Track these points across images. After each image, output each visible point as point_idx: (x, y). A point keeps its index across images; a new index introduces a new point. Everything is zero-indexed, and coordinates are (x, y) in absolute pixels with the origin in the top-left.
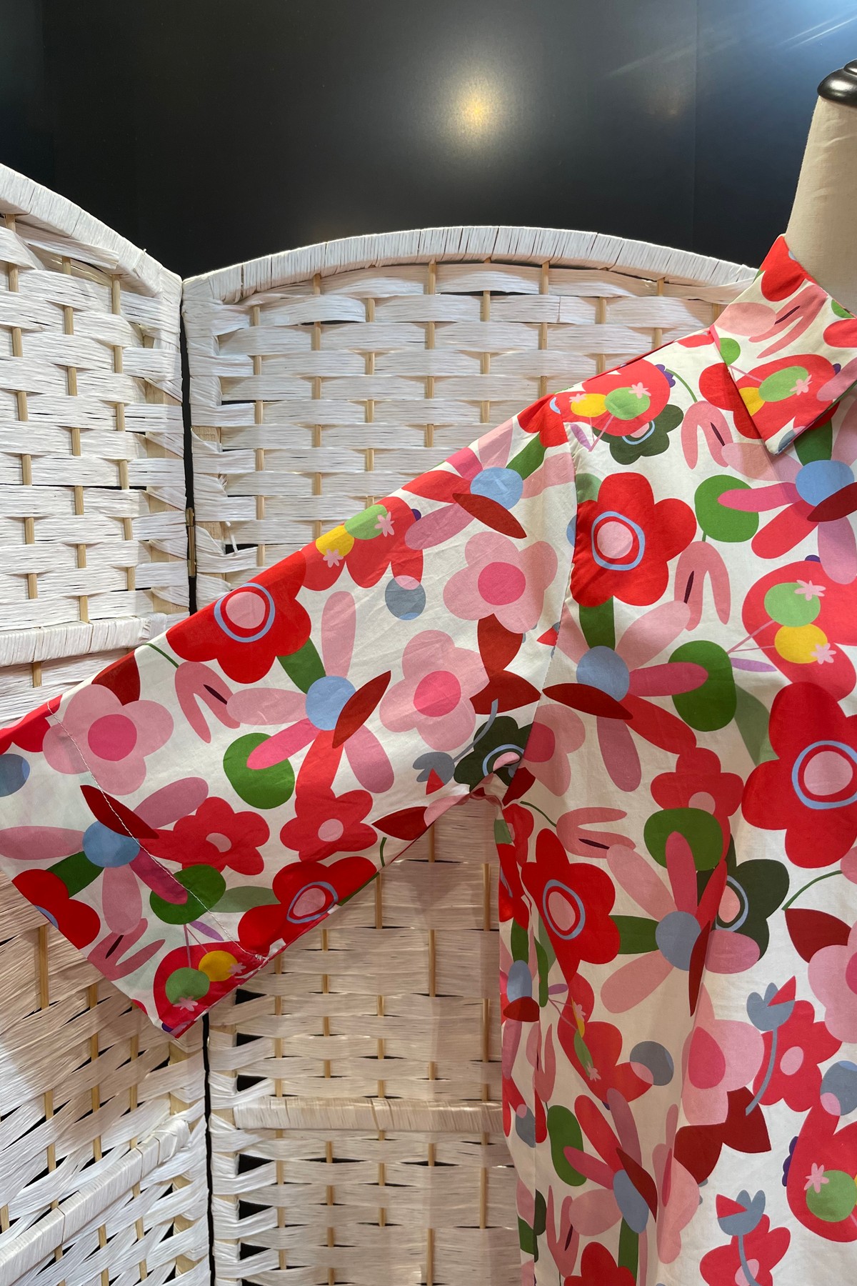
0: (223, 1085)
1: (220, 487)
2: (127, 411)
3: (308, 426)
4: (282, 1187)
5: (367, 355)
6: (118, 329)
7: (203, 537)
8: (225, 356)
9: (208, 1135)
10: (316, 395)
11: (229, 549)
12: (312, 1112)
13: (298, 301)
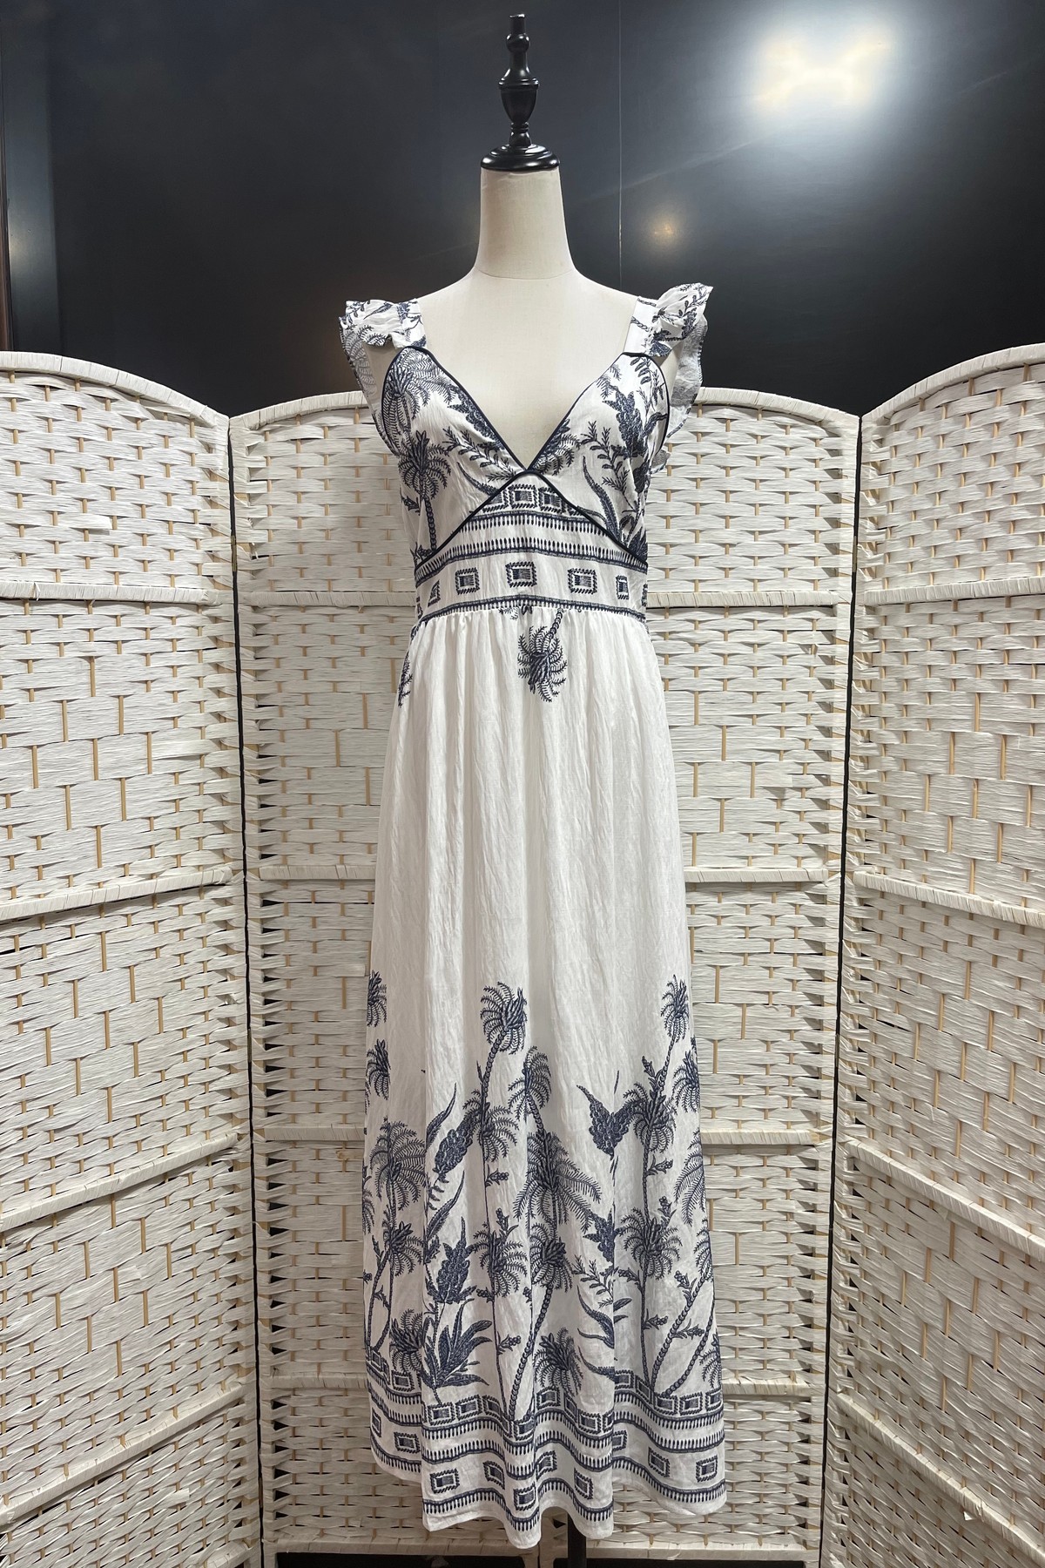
0: (252, 854)
1: (249, 524)
2: (198, 485)
3: (296, 493)
4: (286, 918)
5: (323, 455)
6: (193, 445)
7: (239, 549)
8: (252, 457)
9: (245, 883)
10: (299, 476)
11: (254, 558)
12: (302, 869)
13: (289, 428)
